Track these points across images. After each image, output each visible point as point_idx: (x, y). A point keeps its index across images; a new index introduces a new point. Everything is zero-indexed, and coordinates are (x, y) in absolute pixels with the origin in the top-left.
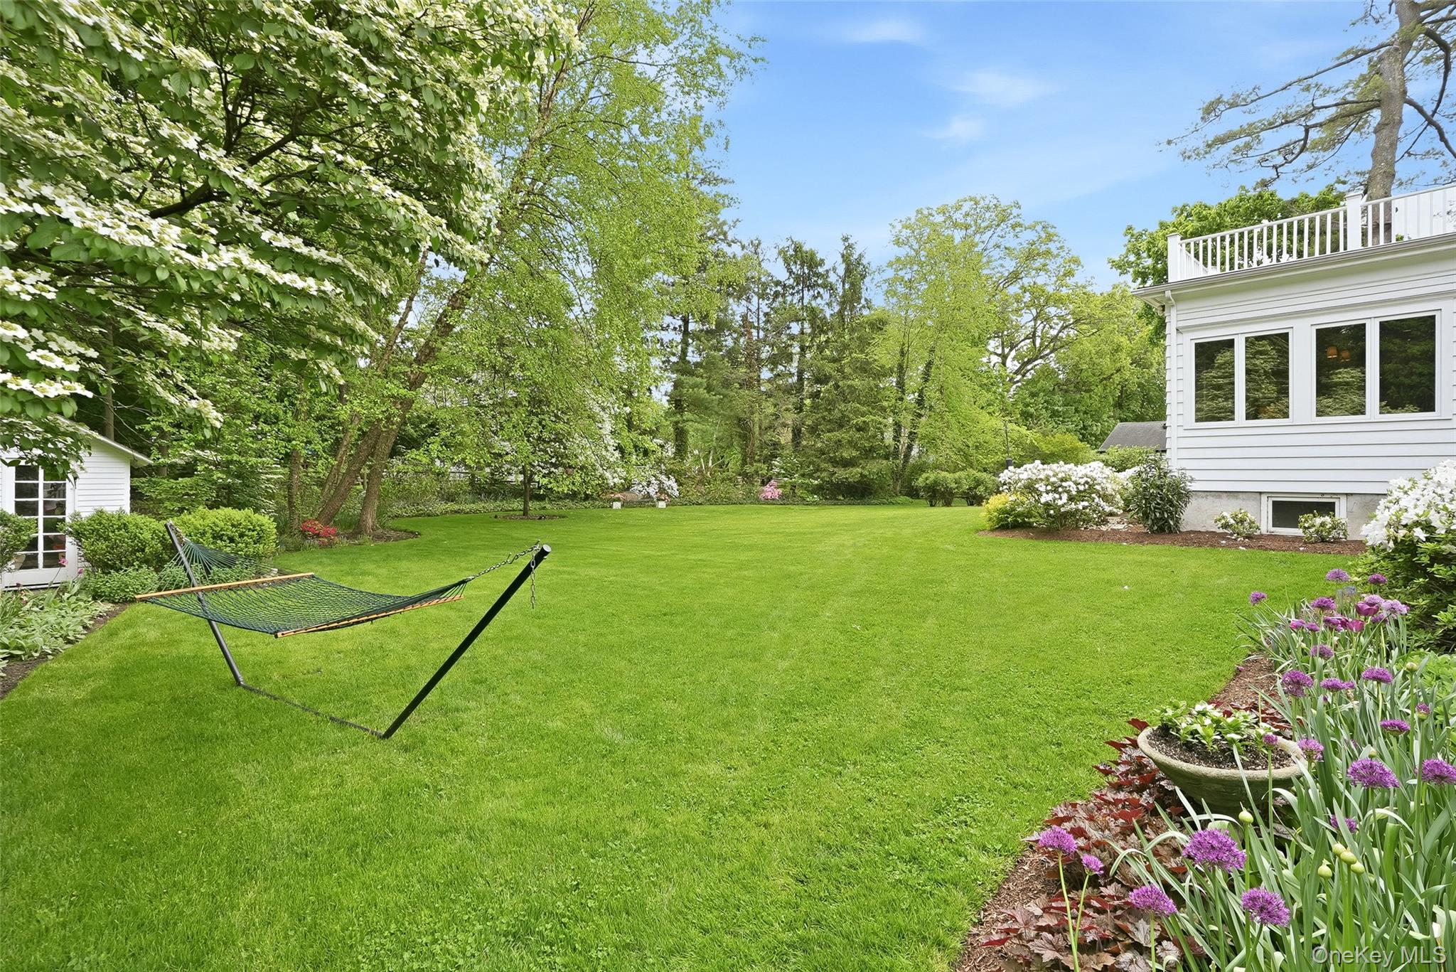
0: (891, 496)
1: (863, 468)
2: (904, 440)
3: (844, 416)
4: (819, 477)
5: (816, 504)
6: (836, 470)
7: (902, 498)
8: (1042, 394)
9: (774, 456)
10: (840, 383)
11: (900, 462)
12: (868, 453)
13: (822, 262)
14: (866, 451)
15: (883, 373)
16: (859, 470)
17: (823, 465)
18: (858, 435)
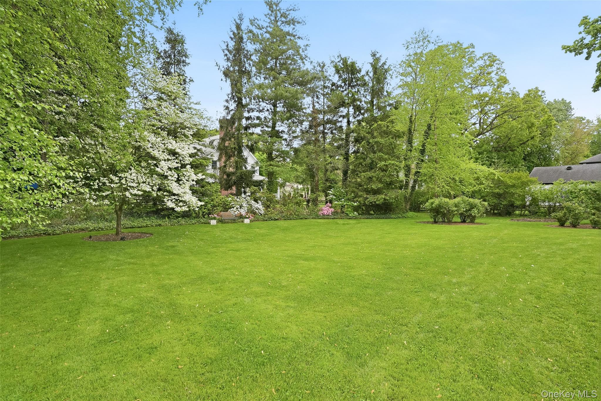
0: (404, 213)
1: (386, 195)
2: (412, 177)
3: (373, 161)
4: (357, 201)
5: (355, 218)
6: (368, 196)
7: (411, 214)
8: (485, 153)
9: (330, 187)
10: (371, 141)
11: (409, 190)
12: (389, 185)
13: (359, 71)
14: (387, 184)
15: (398, 135)
16: (383, 196)
17: (360, 193)
18: (382, 174)
